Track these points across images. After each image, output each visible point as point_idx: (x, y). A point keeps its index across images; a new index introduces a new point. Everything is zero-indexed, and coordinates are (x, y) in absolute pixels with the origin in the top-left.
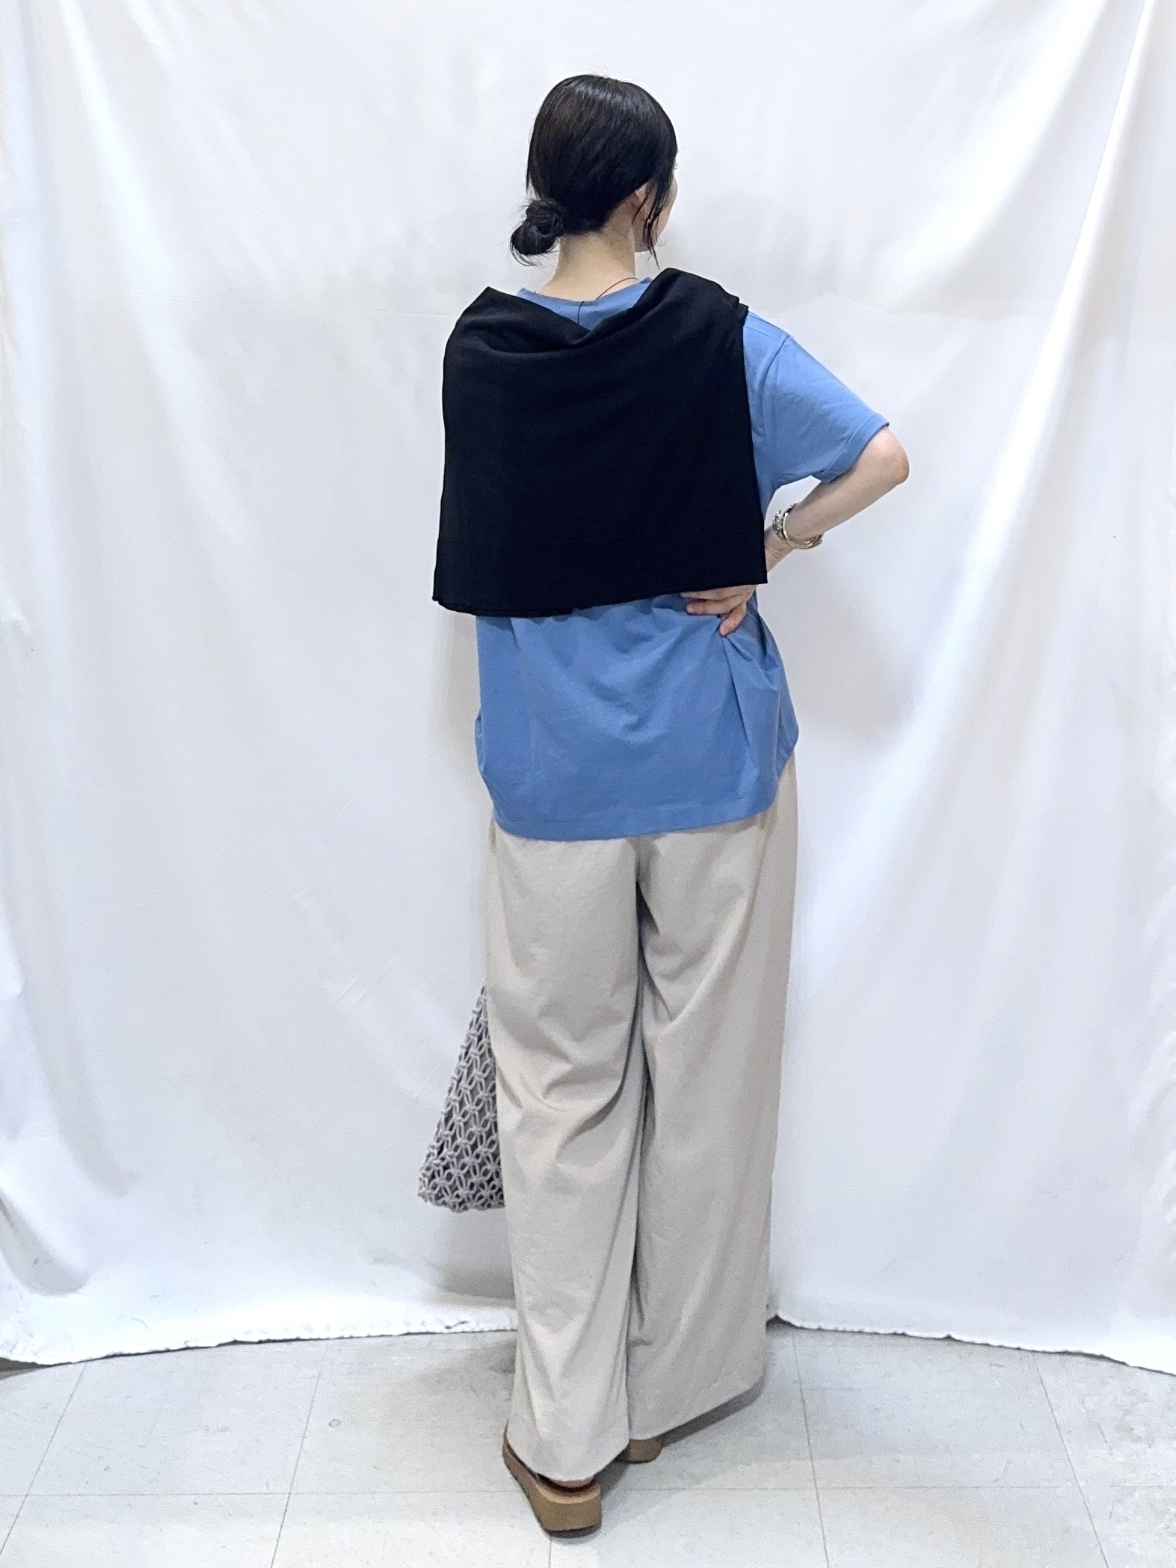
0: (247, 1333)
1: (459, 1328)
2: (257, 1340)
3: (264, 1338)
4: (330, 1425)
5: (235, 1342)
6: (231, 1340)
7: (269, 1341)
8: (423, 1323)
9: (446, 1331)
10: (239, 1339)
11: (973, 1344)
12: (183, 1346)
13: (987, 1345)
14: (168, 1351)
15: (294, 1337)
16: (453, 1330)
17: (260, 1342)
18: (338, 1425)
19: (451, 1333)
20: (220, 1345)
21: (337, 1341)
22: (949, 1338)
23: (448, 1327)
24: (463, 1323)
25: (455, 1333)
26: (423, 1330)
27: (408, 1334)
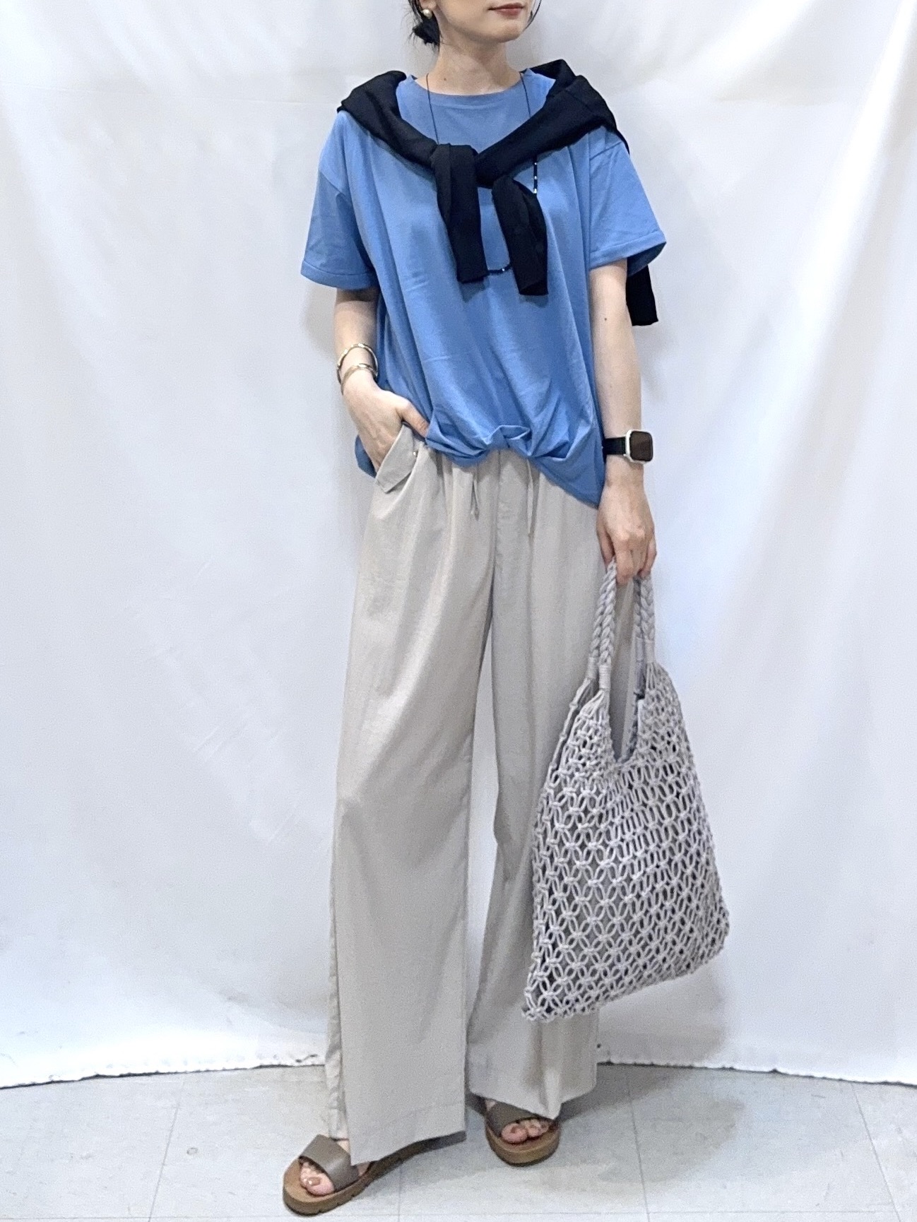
0: (110, 1066)
1: (309, 1062)
2: (118, 1074)
3: (125, 1072)
4: (188, 1153)
5: (98, 1076)
6: (93, 1074)
7: (129, 1075)
8: (275, 1057)
9: (297, 1064)
10: (101, 1073)
11: (798, 1076)
12: (48, 1080)
13: (811, 1077)
14: (34, 1085)
15: (154, 1071)
16: (303, 1064)
17: (121, 1076)
18: (196, 1153)
19: (301, 1066)
20: (84, 1079)
21: (194, 1074)
22: (775, 1071)
23: (298, 1061)
24: (313, 1056)
25: (304, 1066)
26: (276, 1063)
27: (261, 1067)
